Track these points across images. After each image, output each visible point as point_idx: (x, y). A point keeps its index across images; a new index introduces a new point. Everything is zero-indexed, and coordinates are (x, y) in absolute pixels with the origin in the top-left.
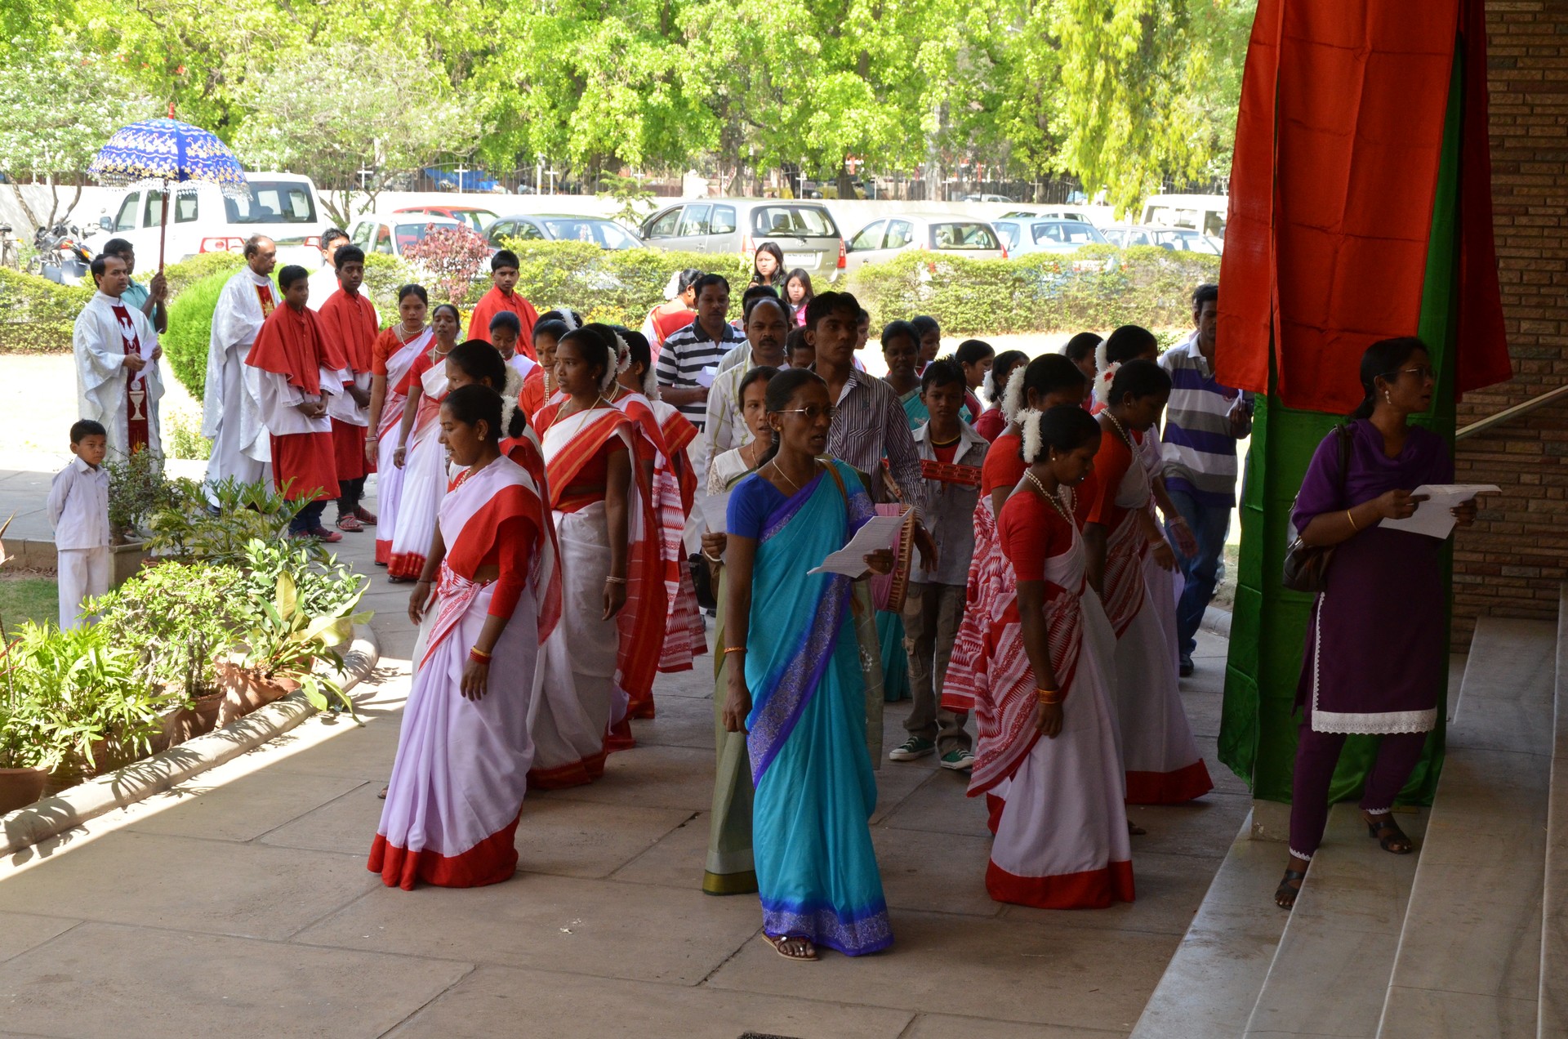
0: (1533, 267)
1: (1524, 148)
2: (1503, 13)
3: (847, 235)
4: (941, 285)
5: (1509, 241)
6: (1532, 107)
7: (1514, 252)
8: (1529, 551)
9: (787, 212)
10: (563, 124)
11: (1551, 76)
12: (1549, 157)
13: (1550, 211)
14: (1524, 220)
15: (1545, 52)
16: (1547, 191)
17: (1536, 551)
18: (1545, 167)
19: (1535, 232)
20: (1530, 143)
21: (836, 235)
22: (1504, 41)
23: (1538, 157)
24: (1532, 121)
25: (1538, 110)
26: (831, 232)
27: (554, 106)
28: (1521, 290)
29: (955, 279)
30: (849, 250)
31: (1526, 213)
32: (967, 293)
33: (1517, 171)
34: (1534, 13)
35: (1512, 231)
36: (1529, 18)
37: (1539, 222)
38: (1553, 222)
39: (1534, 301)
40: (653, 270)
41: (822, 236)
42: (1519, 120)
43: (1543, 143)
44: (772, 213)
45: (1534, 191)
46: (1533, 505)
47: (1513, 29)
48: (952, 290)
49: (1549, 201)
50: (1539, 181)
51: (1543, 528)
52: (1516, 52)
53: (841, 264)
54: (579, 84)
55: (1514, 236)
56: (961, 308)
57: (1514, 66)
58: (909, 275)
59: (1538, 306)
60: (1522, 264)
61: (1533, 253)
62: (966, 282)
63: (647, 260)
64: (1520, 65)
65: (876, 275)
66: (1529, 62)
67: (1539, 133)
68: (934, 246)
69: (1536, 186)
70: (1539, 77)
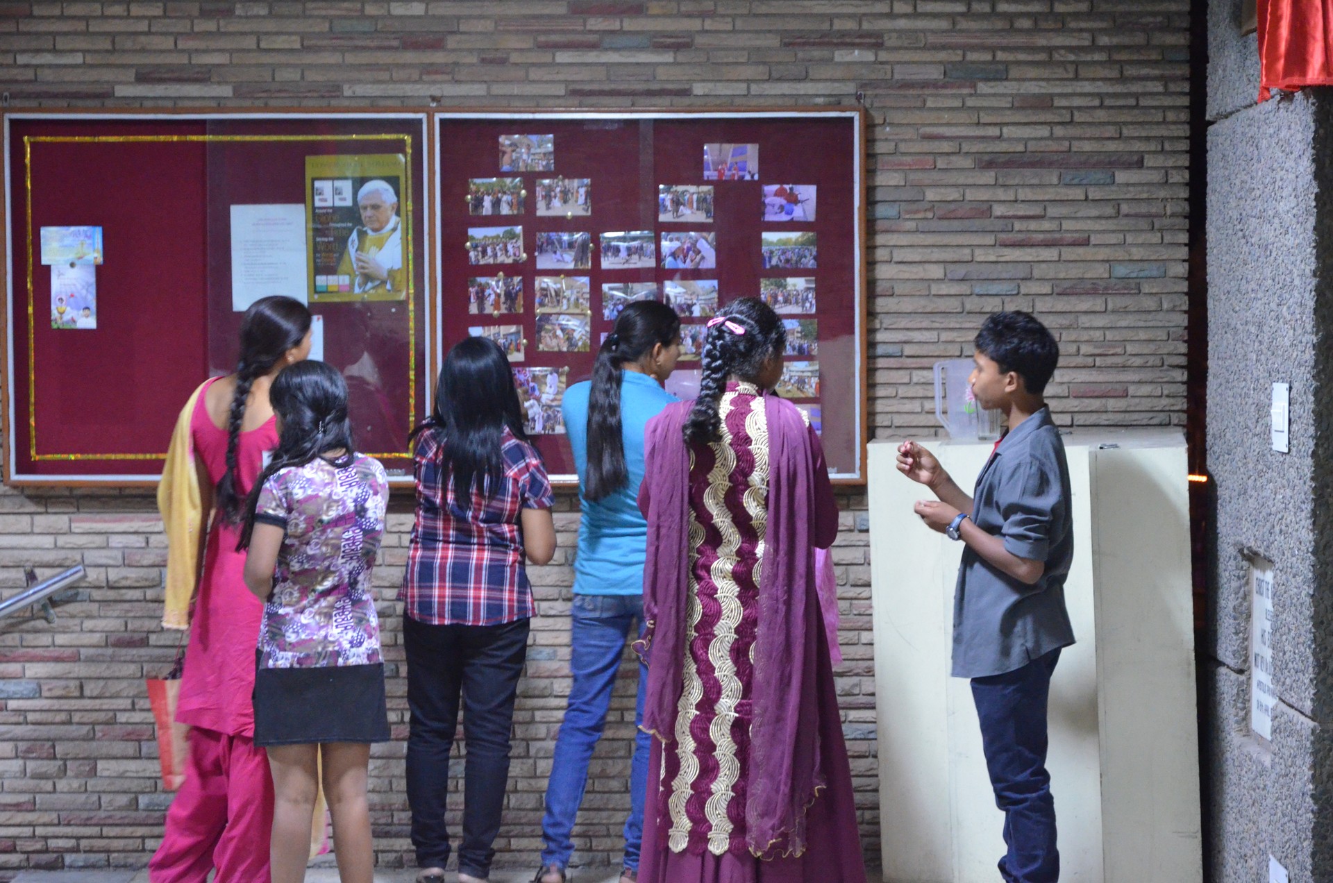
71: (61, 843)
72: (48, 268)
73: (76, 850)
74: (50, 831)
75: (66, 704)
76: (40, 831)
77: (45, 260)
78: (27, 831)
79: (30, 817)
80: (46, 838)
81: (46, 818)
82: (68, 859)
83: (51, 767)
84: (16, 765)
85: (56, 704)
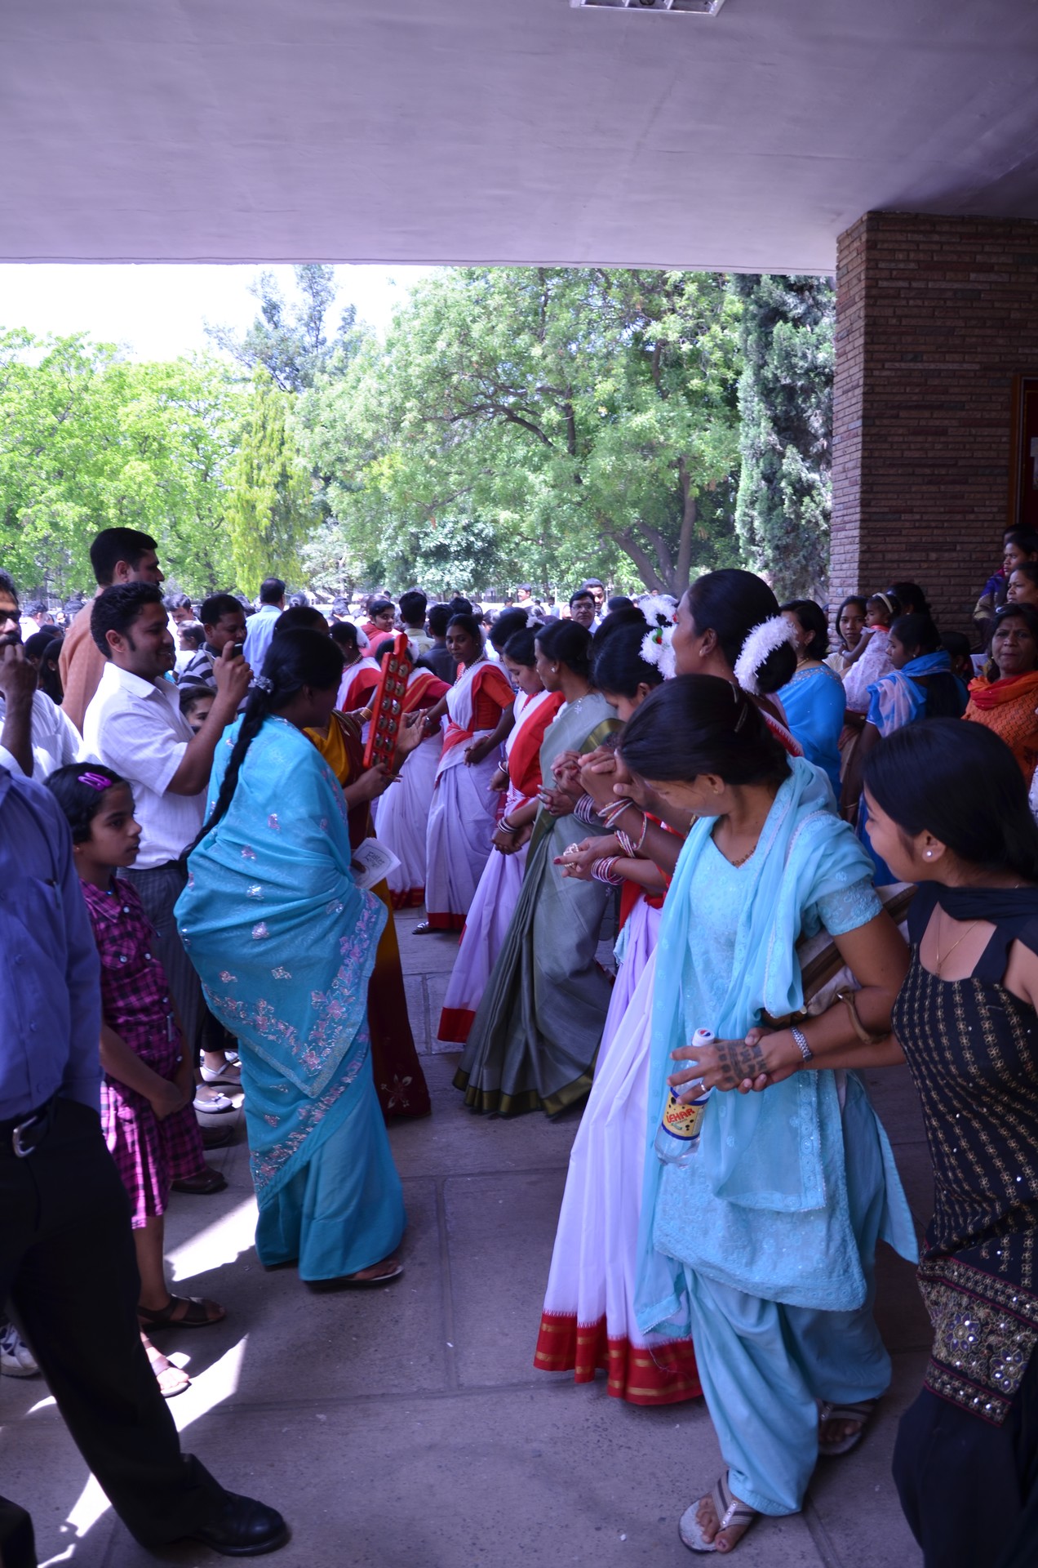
0: (979, 549)
1: (970, 466)
2: (955, 371)
6: (975, 437)
7: (966, 539)
11: (986, 415)
12: (986, 472)
13: (988, 510)
14: (972, 517)
15: (983, 399)
16: (986, 496)
18: (984, 479)
20: (973, 463)
22: (957, 390)
23: (980, 472)
24: (975, 446)
25: (979, 439)
31: (973, 512)
33: (966, 482)
34: (975, 371)
35: (964, 524)
36: (972, 374)
37: (982, 517)
42: (968, 446)
43: (983, 462)
45: (978, 496)
47: (962, 382)
49: (987, 502)
50: (980, 488)
52: (964, 398)
57: (963, 409)
64: (967, 407)
66: (972, 405)
67: (979, 456)
69: (979, 492)
70: (979, 416)
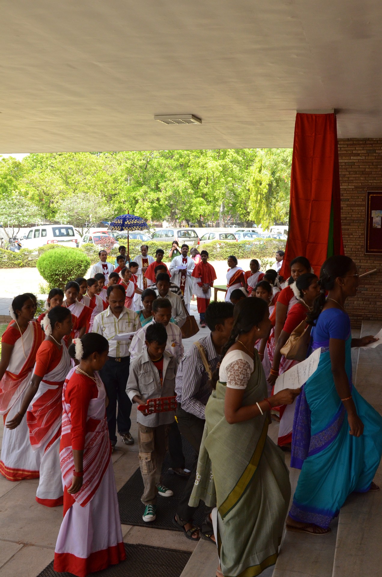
0: (354, 247)
1: (351, 220)
2: (345, 189)
3: (200, 237)
4: (222, 248)
5: (348, 241)
6: (353, 210)
8: (355, 313)
9: (186, 232)
10: (134, 211)
11: (357, 203)
12: (357, 222)
13: (357, 234)
14: (352, 236)
15: (355, 198)
16: (357, 230)
17: (356, 313)
18: (356, 224)
19: (354, 239)
20: (352, 218)
21: (197, 237)
22: (346, 195)
23: (355, 222)
24: (353, 213)
25: (354, 211)
26: (196, 236)
27: (131, 207)
28: (351, 252)
29: (225, 247)
30: (201, 240)
31: (352, 235)
32: (228, 250)
33: (350, 225)
34: (353, 189)
35: (349, 239)
36: (351, 190)
37: (355, 237)
38: (358, 237)
39: (354, 255)
40: (154, 246)
41: (194, 237)
42: (350, 213)
43: (356, 218)
44: (182, 232)
45: (354, 230)
46: (355, 302)
47: (348, 192)
48: (225, 249)
49: (357, 232)
50: (355, 227)
51: (358, 308)
53: (199, 243)
54: (137, 202)
55: (350, 240)
56: (227, 254)
57: (348, 201)
58: (215, 246)
59: (355, 256)
60: (351, 246)
61: (354, 244)
62: (228, 247)
63: (153, 244)
64: (350, 200)
65: (207, 246)
66: (352, 200)
67: (354, 216)
68: (220, 239)
69: (354, 228)
71: (370, 316)
72: (373, 217)
73: (372, 317)
74: (368, 313)
75: (372, 292)
76: (366, 313)
77: (372, 216)
78: (364, 313)
79: (364, 311)
80: (367, 315)
81: (367, 311)
82: (371, 318)
83: (368, 303)
84: (362, 302)
85: (370, 292)
